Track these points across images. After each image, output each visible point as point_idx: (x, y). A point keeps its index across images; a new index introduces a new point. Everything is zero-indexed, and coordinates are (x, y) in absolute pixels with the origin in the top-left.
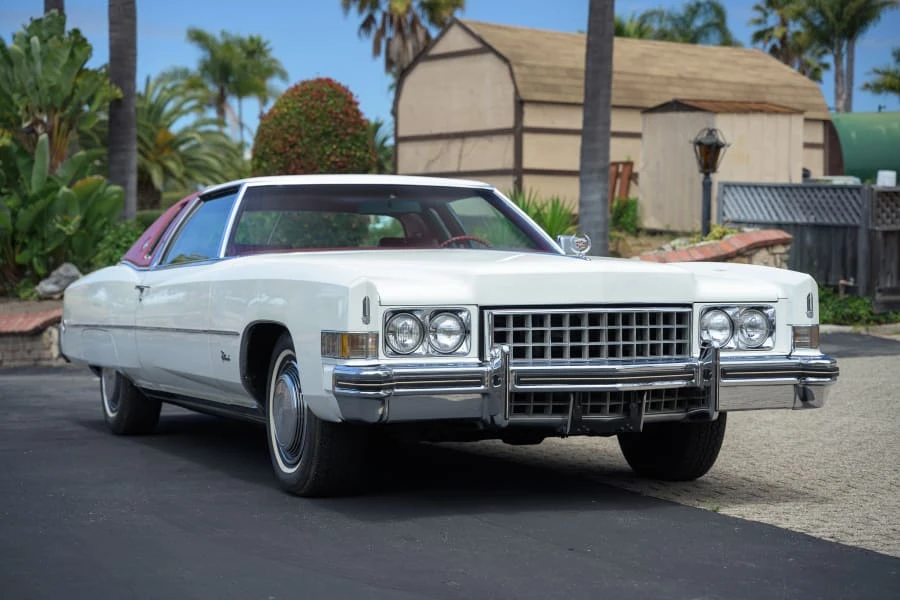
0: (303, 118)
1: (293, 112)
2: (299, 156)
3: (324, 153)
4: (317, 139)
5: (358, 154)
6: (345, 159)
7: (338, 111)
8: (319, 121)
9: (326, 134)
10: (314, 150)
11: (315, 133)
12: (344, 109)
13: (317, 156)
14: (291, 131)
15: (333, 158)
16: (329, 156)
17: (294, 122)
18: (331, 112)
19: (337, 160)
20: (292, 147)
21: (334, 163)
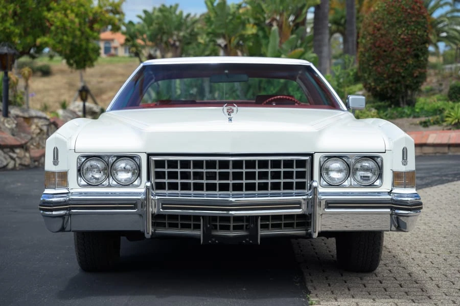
0: (386, 13)
1: (380, 10)
2: (382, 35)
3: (397, 33)
4: (393, 25)
5: (419, 33)
6: (410, 36)
7: (408, 7)
8: (395, 14)
9: (399, 22)
10: (391, 32)
11: (392, 21)
12: (412, 6)
13: (393, 35)
14: (379, 20)
15: (402, 36)
16: (400, 35)
17: (380, 15)
18: (403, 8)
19: (405, 37)
20: (379, 30)
21: (403, 39)
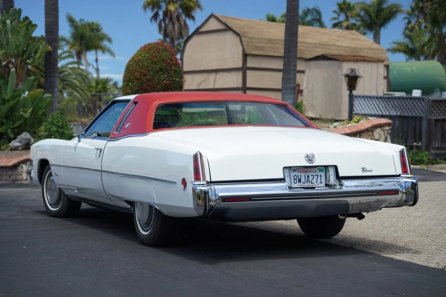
0: (150, 62)
1: (144, 59)
2: (148, 80)
3: (160, 79)
4: (157, 72)
5: (177, 79)
6: (170, 82)
7: (167, 58)
8: (158, 63)
9: (161, 70)
10: (155, 77)
11: (156, 69)
12: (170, 57)
13: (157, 81)
14: (144, 68)
15: (164, 82)
16: (163, 80)
17: (145, 64)
18: (163, 59)
19: (167, 82)
20: (144, 76)
21: (165, 84)
